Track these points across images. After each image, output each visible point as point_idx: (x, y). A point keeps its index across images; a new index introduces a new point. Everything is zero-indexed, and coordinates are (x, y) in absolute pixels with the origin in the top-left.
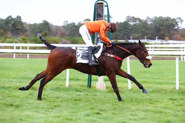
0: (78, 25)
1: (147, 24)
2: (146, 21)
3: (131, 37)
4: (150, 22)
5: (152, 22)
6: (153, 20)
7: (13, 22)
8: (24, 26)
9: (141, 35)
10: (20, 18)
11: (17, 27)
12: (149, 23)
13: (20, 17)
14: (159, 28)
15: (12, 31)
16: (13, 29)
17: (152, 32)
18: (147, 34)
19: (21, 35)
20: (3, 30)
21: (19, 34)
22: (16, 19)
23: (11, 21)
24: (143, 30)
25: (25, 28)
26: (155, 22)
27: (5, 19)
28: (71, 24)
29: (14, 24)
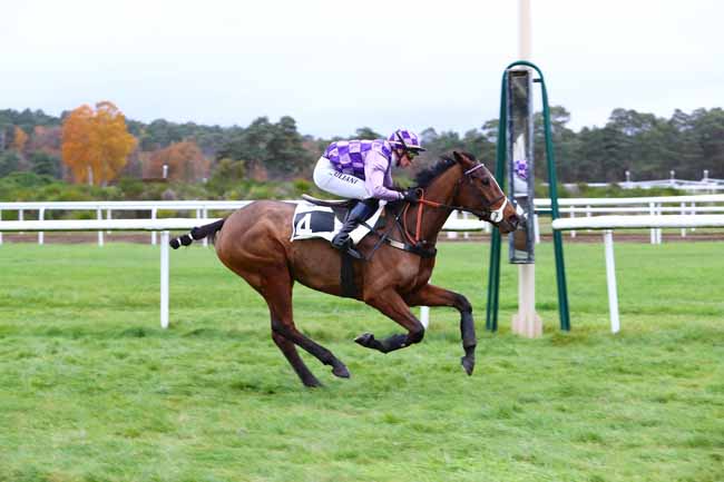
0: (467, 139)
1: (676, 133)
2: (671, 122)
3: (628, 173)
4: (684, 125)
5: (690, 127)
6: (694, 119)
7: (270, 136)
8: (304, 146)
9: (658, 166)
10: (291, 124)
11: (282, 151)
12: (682, 129)
13: (293, 121)
14: (711, 142)
15: (269, 163)
16: (272, 156)
17: (690, 156)
18: (677, 163)
19: (297, 175)
20: (242, 162)
21: (289, 170)
22: (280, 127)
23: (265, 132)
24: (664, 151)
25: (308, 154)
26: (700, 125)
27: (248, 130)
28: (444, 138)
29: (275, 140)
